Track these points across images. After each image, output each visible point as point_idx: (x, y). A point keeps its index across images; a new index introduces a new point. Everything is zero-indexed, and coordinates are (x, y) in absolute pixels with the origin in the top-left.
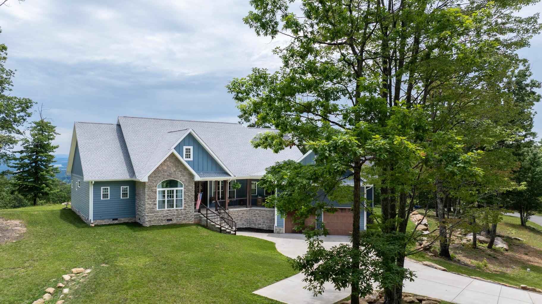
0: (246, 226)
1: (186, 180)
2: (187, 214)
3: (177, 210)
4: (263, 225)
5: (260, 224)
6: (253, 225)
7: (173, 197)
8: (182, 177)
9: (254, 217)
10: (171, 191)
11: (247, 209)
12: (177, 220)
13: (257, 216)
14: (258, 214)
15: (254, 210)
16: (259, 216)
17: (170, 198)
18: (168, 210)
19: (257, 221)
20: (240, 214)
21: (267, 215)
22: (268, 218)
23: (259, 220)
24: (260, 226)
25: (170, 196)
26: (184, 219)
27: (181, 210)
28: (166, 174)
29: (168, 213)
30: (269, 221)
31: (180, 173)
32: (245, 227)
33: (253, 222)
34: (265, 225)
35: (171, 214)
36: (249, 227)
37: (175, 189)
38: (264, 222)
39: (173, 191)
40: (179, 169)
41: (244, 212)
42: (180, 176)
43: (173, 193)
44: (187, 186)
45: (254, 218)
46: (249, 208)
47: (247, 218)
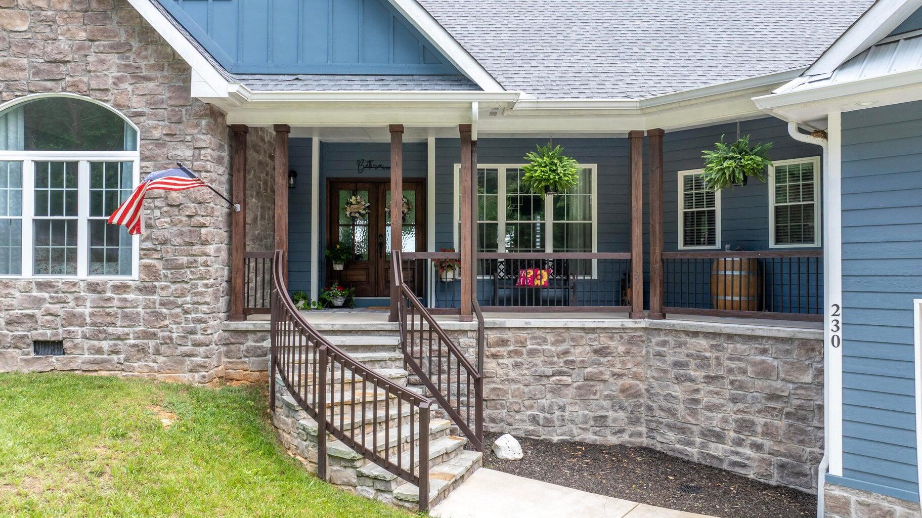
0: (625, 438)
1: (154, 104)
2: (158, 316)
3: (93, 288)
4: (739, 443)
5: (719, 437)
6: (671, 436)
7: (73, 209)
8: (126, 86)
9: (678, 380)
10: (57, 166)
11: (629, 323)
12: (99, 351)
13: (699, 374)
14: (703, 362)
15: (676, 332)
16: (710, 379)
17: (57, 210)
18: (41, 286)
19: (693, 413)
20: (579, 353)
21: (765, 372)
22: (773, 397)
23: (710, 408)
24: (716, 449)
25: (57, 196)
26: (142, 350)
27: (121, 288)
28: (24, 61)
29: (39, 302)
30: (781, 424)
31: (113, 59)
32: (613, 440)
33: (671, 412)
34: (758, 447)
35: (56, 308)
36: (645, 441)
37: (84, 158)
38: (745, 426)
39: (73, 167)
40: (106, 34)
41: (603, 341)
42: (118, 81)
43: (73, 181)
44: (160, 143)
45: (677, 390)
46: (644, 323)
47: (627, 381)
